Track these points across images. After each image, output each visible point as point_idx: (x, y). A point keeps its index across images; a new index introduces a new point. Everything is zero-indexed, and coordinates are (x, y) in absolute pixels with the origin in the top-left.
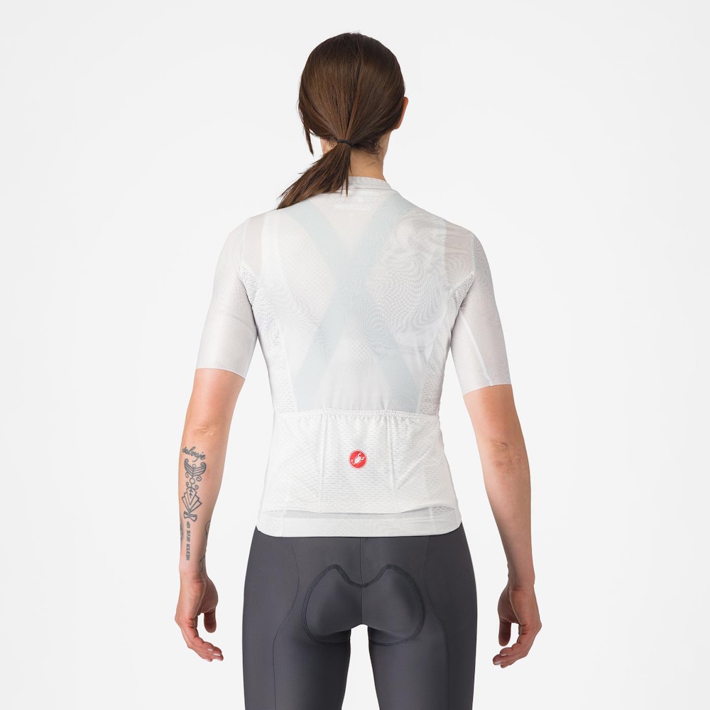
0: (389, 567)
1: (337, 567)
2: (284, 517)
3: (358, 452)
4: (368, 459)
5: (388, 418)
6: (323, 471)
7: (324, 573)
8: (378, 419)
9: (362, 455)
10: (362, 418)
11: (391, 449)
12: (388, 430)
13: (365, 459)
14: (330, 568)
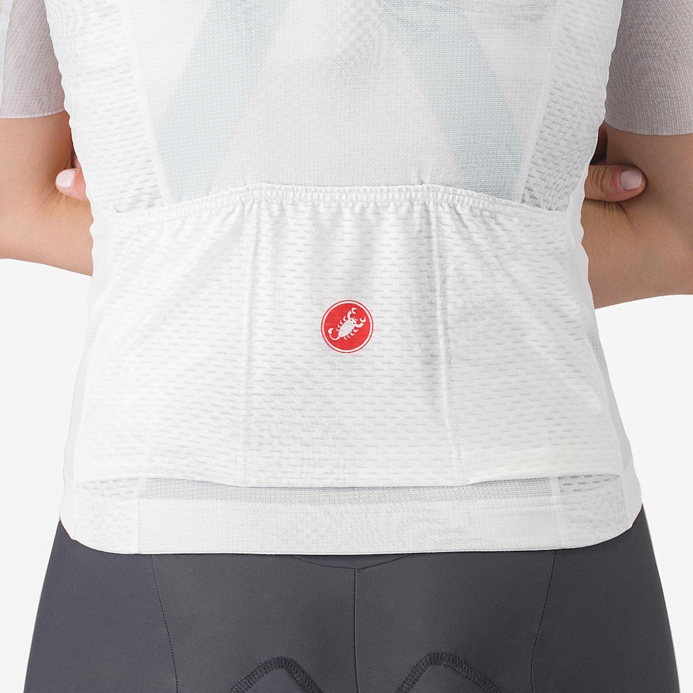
0: (435, 659)
1: (287, 664)
2: (141, 496)
3: (347, 307)
4: (376, 323)
5: (431, 208)
6: (250, 360)
7: (250, 679)
8: (403, 210)
9: (360, 313)
10: (357, 209)
11: (444, 295)
12: (434, 240)
13: (367, 324)
14: (266, 667)
